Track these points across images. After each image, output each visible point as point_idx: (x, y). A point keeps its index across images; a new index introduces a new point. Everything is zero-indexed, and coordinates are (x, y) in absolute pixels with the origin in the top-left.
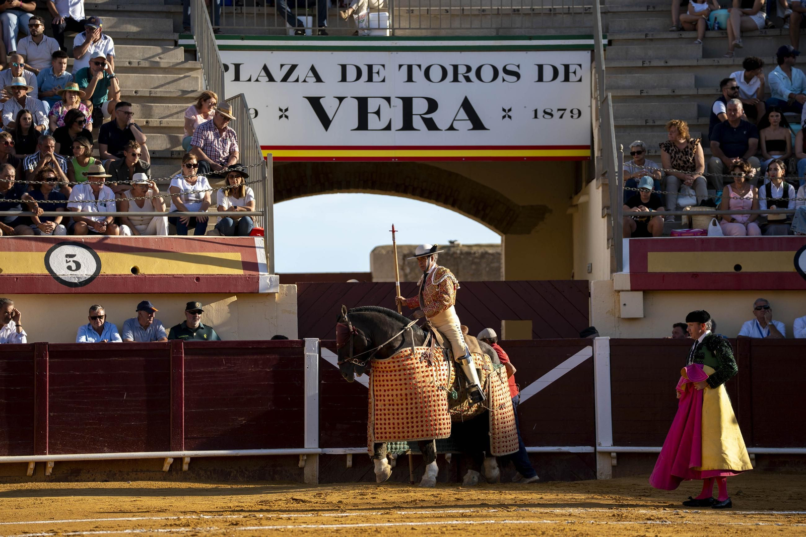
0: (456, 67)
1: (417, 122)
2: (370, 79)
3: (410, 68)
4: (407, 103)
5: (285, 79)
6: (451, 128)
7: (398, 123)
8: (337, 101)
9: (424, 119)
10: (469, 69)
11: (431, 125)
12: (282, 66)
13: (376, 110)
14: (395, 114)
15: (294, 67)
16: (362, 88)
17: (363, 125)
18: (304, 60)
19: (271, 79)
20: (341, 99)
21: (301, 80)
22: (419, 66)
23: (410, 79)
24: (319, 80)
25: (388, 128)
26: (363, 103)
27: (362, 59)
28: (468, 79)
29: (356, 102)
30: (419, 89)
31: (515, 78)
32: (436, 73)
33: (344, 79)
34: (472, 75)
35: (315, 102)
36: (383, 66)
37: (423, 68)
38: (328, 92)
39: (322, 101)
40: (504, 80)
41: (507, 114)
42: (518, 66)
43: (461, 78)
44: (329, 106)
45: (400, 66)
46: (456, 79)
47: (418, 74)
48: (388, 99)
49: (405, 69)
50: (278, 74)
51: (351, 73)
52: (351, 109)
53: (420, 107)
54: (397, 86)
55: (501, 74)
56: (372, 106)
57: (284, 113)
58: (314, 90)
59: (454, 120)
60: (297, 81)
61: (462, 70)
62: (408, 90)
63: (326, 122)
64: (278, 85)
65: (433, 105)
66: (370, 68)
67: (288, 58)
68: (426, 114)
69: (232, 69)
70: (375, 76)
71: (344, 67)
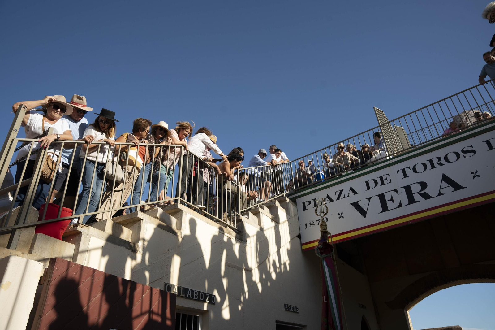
0: (431, 161)
1: (417, 197)
2: (383, 183)
3: (404, 171)
4: (408, 189)
5: (338, 198)
6: (440, 194)
7: (405, 201)
8: (368, 200)
9: (420, 194)
10: (439, 159)
11: (426, 196)
12: (336, 193)
13: (390, 198)
14: (403, 197)
15: (341, 191)
16: (380, 189)
17: (385, 208)
18: (346, 187)
19: (331, 200)
20: (369, 199)
21: (346, 196)
22: (409, 168)
23: (405, 176)
24: (355, 193)
25: (400, 205)
26: (382, 197)
27: (376, 175)
28: (441, 164)
29: (378, 197)
30: (413, 179)
31: (472, 154)
32: (420, 168)
33: (368, 188)
34: (443, 161)
35: (356, 205)
36: (388, 174)
37: (411, 168)
38: (361, 198)
39: (359, 203)
40: (465, 157)
41: (475, 174)
42: (472, 146)
43: (436, 165)
44: (364, 204)
45: (398, 171)
46: (433, 167)
47: (409, 172)
48: (396, 191)
49: (401, 172)
50: (335, 197)
51: (372, 184)
52: (376, 201)
53: (416, 189)
54: (399, 182)
55: (462, 154)
56: (387, 197)
57: (341, 215)
58: (354, 198)
59: (440, 189)
60: (344, 197)
61: (435, 161)
62: (406, 182)
63: (364, 213)
64: (336, 202)
65: (424, 185)
66: (381, 178)
67: (338, 188)
68: (421, 191)
69: (312, 202)
70: (385, 181)
71: (367, 183)
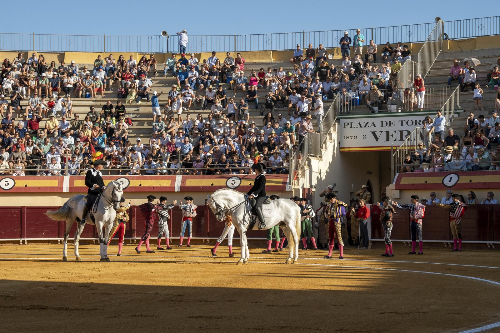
0: (416, 121)
1: (404, 138)
2: (390, 125)
3: (402, 121)
4: (401, 132)
5: (365, 127)
7: (398, 138)
9: (406, 137)
10: (420, 121)
12: (364, 122)
14: (398, 136)
15: (368, 123)
16: (388, 128)
17: (388, 139)
18: (370, 121)
19: (361, 127)
20: (381, 132)
21: (370, 126)
22: (405, 121)
23: (402, 125)
24: (375, 126)
25: (395, 140)
26: (388, 133)
27: (387, 119)
28: (420, 124)
29: (386, 132)
30: (405, 128)
32: (410, 123)
33: (382, 126)
35: (374, 133)
36: (394, 121)
37: (406, 122)
38: (377, 130)
39: (376, 133)
43: (418, 124)
44: (378, 134)
45: (399, 121)
46: (416, 124)
47: (404, 123)
48: (395, 131)
49: (400, 122)
50: (363, 125)
51: (384, 124)
52: (385, 134)
53: (405, 133)
54: (398, 127)
56: (391, 134)
57: (365, 137)
58: (373, 129)
60: (369, 127)
61: (418, 121)
62: (402, 128)
63: (377, 139)
64: (363, 128)
65: (409, 133)
66: (390, 122)
67: (366, 120)
68: (407, 135)
69: (350, 124)
70: (391, 124)
71: (382, 122)
